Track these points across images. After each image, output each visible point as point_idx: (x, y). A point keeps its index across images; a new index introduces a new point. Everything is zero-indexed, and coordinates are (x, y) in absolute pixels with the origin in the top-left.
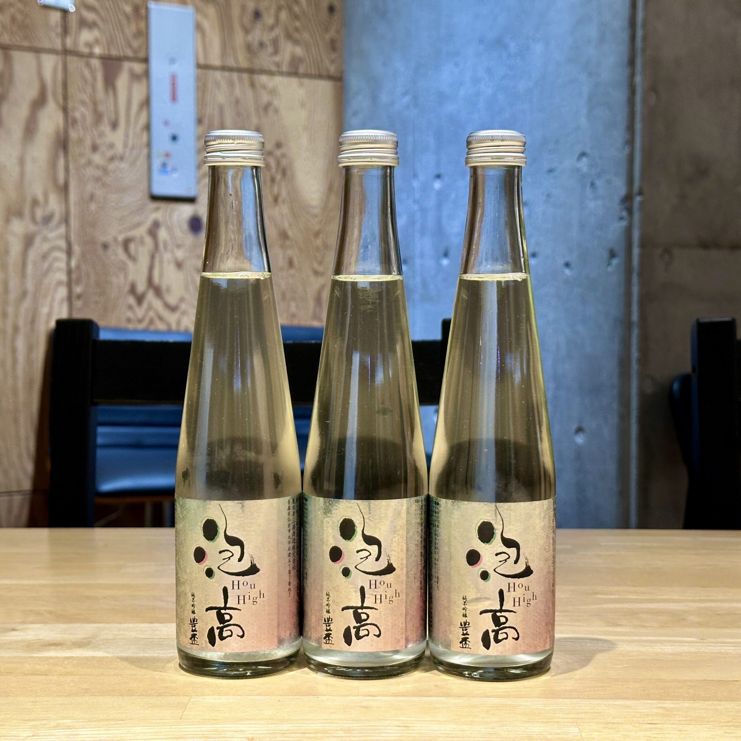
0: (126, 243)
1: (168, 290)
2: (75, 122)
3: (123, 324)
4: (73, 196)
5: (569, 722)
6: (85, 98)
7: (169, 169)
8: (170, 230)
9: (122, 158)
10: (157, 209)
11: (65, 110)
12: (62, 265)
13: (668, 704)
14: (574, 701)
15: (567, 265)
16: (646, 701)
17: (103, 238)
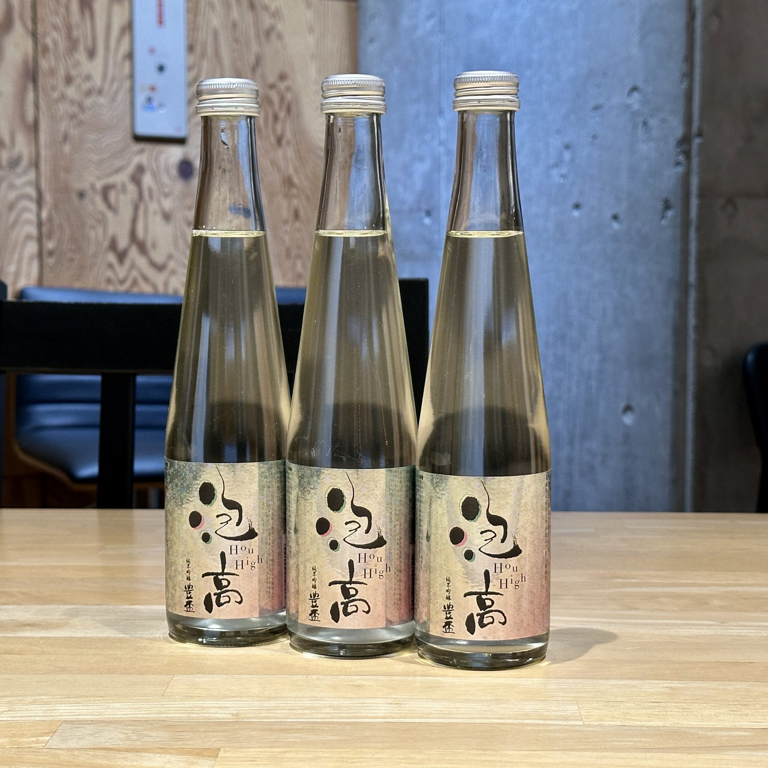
0: (106, 191)
1: (154, 246)
2: (46, 49)
3: (103, 286)
4: (43, 137)
5: (569, 701)
6: (58, 21)
7: (155, 103)
8: (155, 176)
9: (100, 92)
10: (142, 151)
11: (34, 35)
12: (31, 216)
13: (676, 684)
14: (577, 681)
15: (615, 217)
16: (652, 681)
17: (78, 186)
